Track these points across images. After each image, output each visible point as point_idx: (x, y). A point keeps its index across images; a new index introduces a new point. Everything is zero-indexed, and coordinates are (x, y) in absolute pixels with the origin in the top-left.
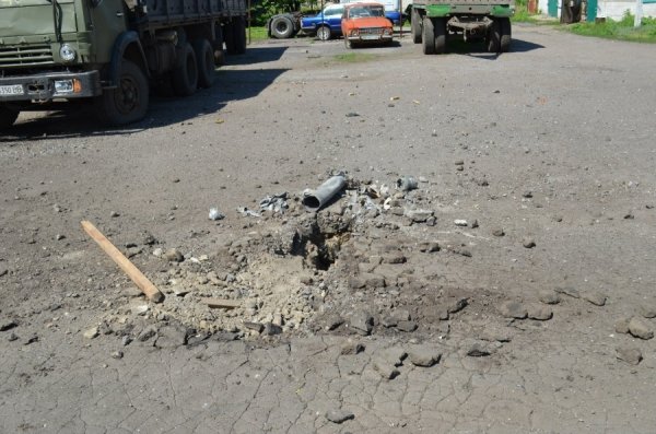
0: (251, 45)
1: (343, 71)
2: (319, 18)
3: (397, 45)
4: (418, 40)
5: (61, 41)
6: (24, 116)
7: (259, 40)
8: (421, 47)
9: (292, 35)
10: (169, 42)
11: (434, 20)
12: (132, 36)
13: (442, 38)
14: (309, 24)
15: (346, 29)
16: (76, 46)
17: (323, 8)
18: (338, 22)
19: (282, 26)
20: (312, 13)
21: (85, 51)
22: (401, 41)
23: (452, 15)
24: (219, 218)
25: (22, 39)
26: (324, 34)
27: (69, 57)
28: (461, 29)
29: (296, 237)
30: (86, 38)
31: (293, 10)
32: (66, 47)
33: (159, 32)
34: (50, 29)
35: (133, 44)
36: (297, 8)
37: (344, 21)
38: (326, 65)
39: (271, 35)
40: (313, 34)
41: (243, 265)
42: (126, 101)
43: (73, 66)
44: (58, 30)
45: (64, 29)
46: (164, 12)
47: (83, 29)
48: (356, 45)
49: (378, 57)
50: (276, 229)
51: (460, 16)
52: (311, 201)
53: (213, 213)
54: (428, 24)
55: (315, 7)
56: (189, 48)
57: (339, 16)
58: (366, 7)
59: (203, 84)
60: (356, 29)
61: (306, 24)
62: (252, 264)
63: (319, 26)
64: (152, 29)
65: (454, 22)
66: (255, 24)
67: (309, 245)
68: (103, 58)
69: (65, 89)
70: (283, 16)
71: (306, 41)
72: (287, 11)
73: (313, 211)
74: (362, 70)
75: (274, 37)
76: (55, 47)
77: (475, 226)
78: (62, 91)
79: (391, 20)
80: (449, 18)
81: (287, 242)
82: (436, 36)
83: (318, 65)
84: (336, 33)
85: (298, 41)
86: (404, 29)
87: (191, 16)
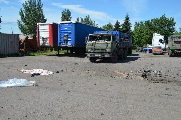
0: (132, 53)
1: (151, 58)
2: (147, 48)
3: (164, 55)
4: (168, 54)
5: (107, 49)
6: (97, 60)
7: (134, 52)
8: (169, 55)
9: (141, 52)
10: (121, 50)
11: (172, 50)
12: (116, 49)
13: (173, 54)
14: (145, 49)
15: (153, 51)
16: (109, 50)
17: (148, 46)
18: (151, 49)
19: (139, 49)
20: (146, 47)
21: (111, 50)
22: (165, 54)
23: (176, 49)
24: (132, 72)
25: (102, 48)
26: (148, 52)
27: (108, 51)
28: (177, 52)
29: (143, 75)
30: (111, 49)
31: (141, 47)
32: (108, 50)
33: (120, 48)
34: (106, 47)
35: (116, 50)
36: (142, 46)
37: (153, 49)
38: (148, 57)
39: (136, 51)
40: (145, 51)
41: (136, 76)
42: (115, 59)
43: (108, 53)
44: (107, 47)
45: (108, 47)
46: (121, 46)
47: (111, 47)
48: (155, 54)
49: (159, 57)
50: (140, 74)
51: (177, 50)
52: (145, 71)
53: (131, 72)
54: (170, 51)
55: (146, 46)
56: (123, 52)
57: (151, 48)
58: (157, 47)
59: (125, 58)
60: (155, 51)
61: (144, 49)
62: (137, 76)
63: (147, 50)
64: (119, 48)
65: (176, 51)
66: (133, 49)
67: (144, 77)
68: (113, 52)
69: (107, 56)
70: (139, 47)
71: (144, 53)
72: (140, 46)
73: (145, 73)
74: (155, 58)
75: (137, 52)
76: (106, 50)
77: (168, 76)
78: (106, 56)
79: (163, 50)
80: (175, 50)
81: (142, 75)
82: (172, 53)
83: (146, 57)
84: (151, 51)
85: (142, 53)
86: (166, 52)
87: (124, 46)
